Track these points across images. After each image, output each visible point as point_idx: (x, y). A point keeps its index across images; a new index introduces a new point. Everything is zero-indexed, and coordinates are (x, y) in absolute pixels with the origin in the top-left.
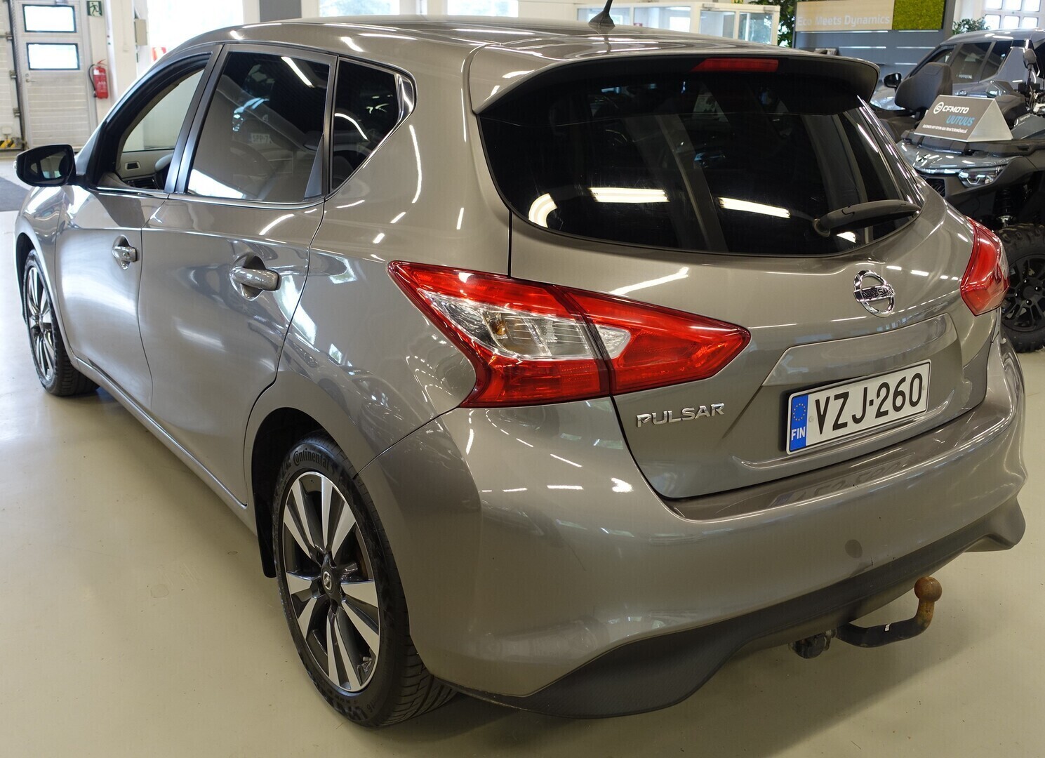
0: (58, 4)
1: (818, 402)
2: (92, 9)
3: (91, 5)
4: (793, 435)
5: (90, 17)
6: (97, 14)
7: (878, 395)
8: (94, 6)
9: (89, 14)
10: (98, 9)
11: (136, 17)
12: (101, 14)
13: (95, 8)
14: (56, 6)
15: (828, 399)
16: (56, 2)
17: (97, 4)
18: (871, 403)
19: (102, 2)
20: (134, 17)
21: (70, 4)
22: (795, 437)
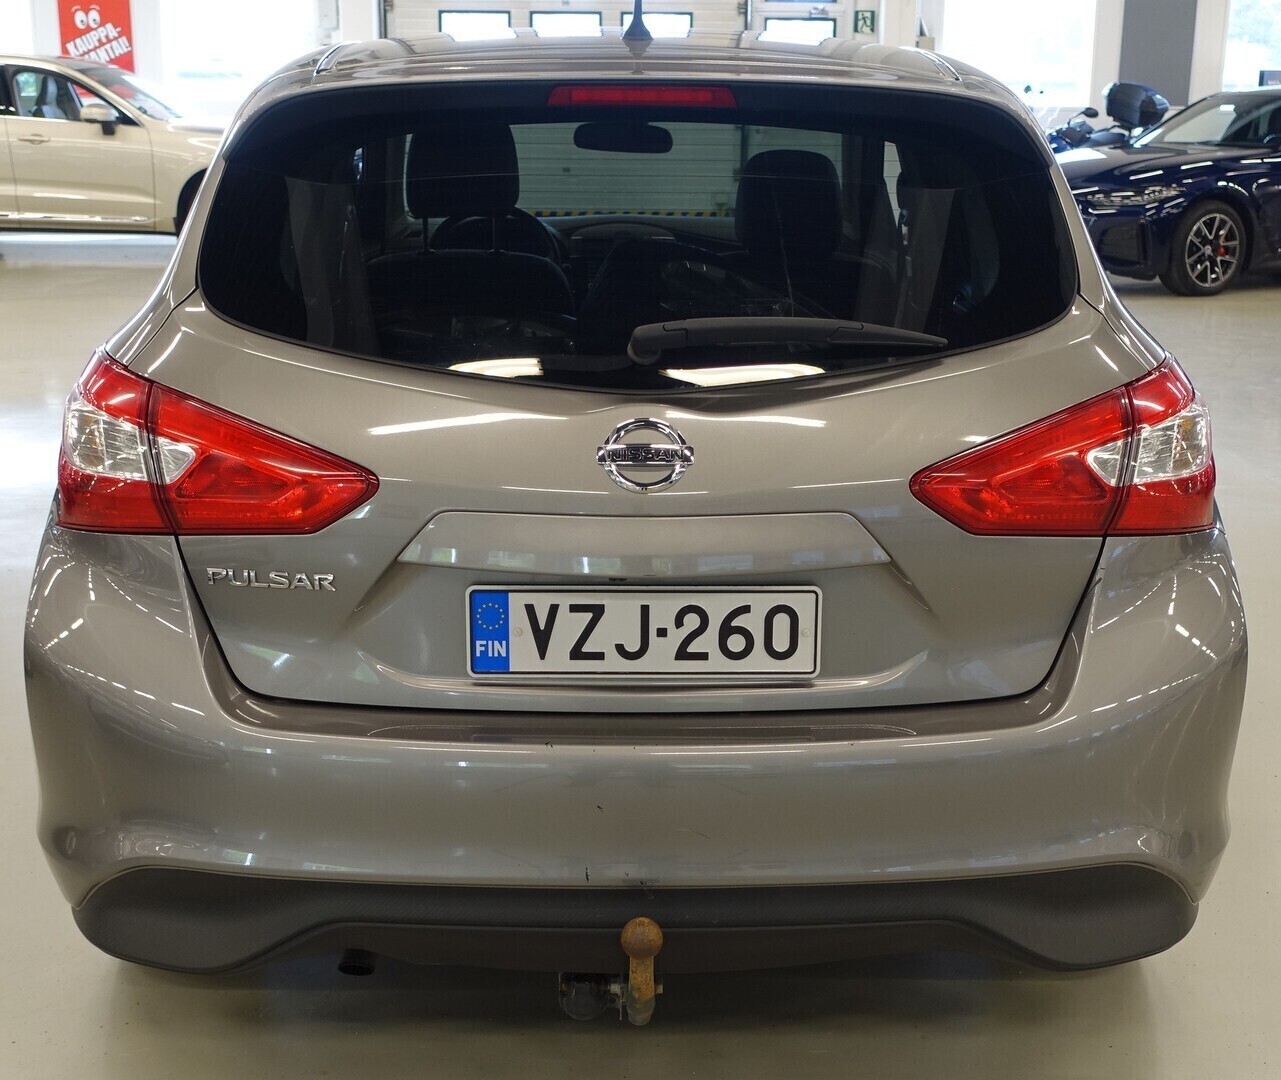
0: (813, 16)
1: (530, 609)
2: (861, 23)
3: (860, 17)
4: (479, 649)
5: (857, 34)
6: (867, 30)
7: (679, 623)
8: (864, 19)
9: (856, 30)
10: (869, 23)
11: (922, 33)
12: (872, 30)
13: (865, 22)
14: (811, 19)
15: (554, 609)
16: (811, 13)
17: (868, 15)
18: (662, 633)
19: (876, 13)
20: (919, 33)
21: (831, 16)
22: (484, 653)
